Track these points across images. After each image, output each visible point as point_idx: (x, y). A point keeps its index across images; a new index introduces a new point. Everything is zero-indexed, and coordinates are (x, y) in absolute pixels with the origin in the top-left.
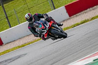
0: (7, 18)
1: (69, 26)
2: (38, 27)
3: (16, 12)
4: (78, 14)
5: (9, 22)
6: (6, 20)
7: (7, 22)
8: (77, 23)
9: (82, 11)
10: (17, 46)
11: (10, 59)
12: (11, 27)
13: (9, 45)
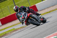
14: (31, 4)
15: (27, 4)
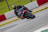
1: (38, 10)
2: (19, 12)
3: (13, 3)
4: (43, 4)
5: (9, 8)
6: (8, 7)
7: (8, 8)
8: (42, 9)
9: (45, 3)
10: (13, 20)
11: (10, 27)
12: (10, 11)
13: (9, 20)
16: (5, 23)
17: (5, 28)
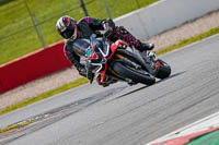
0: (83, 6)
11: (90, 99)
14: (47, 39)
15: (34, 39)
16: (68, 81)
17: (68, 106)
